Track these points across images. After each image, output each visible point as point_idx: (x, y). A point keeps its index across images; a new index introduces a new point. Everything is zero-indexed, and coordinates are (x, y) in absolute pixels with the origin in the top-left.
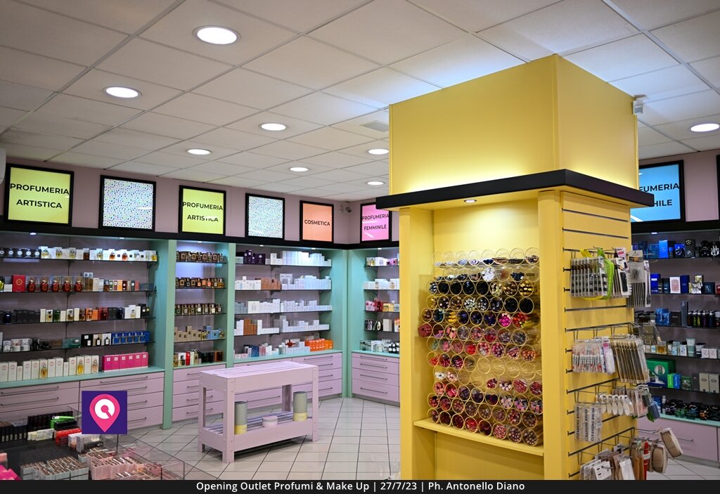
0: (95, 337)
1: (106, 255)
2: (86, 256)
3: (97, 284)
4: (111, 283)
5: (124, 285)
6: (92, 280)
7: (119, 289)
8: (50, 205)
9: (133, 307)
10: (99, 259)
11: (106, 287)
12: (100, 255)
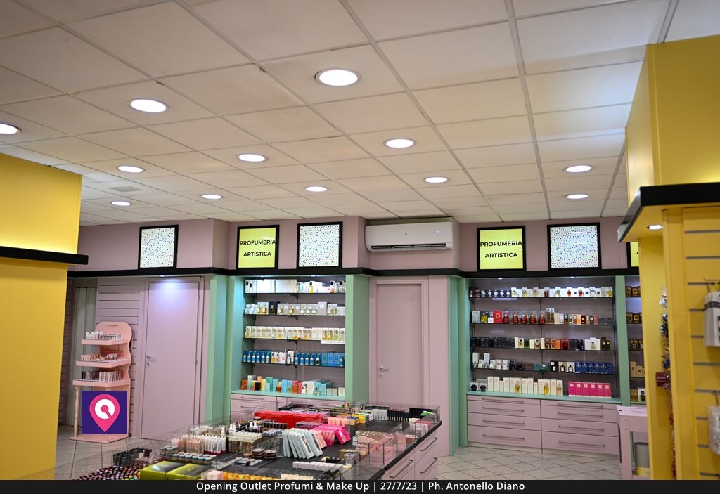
0: (560, 364)
1: (564, 293)
2: (547, 293)
3: (558, 319)
4: (570, 317)
5: (583, 319)
6: (553, 315)
7: (579, 323)
8: (509, 255)
9: (593, 339)
10: (557, 296)
11: (566, 320)
12: (558, 292)
